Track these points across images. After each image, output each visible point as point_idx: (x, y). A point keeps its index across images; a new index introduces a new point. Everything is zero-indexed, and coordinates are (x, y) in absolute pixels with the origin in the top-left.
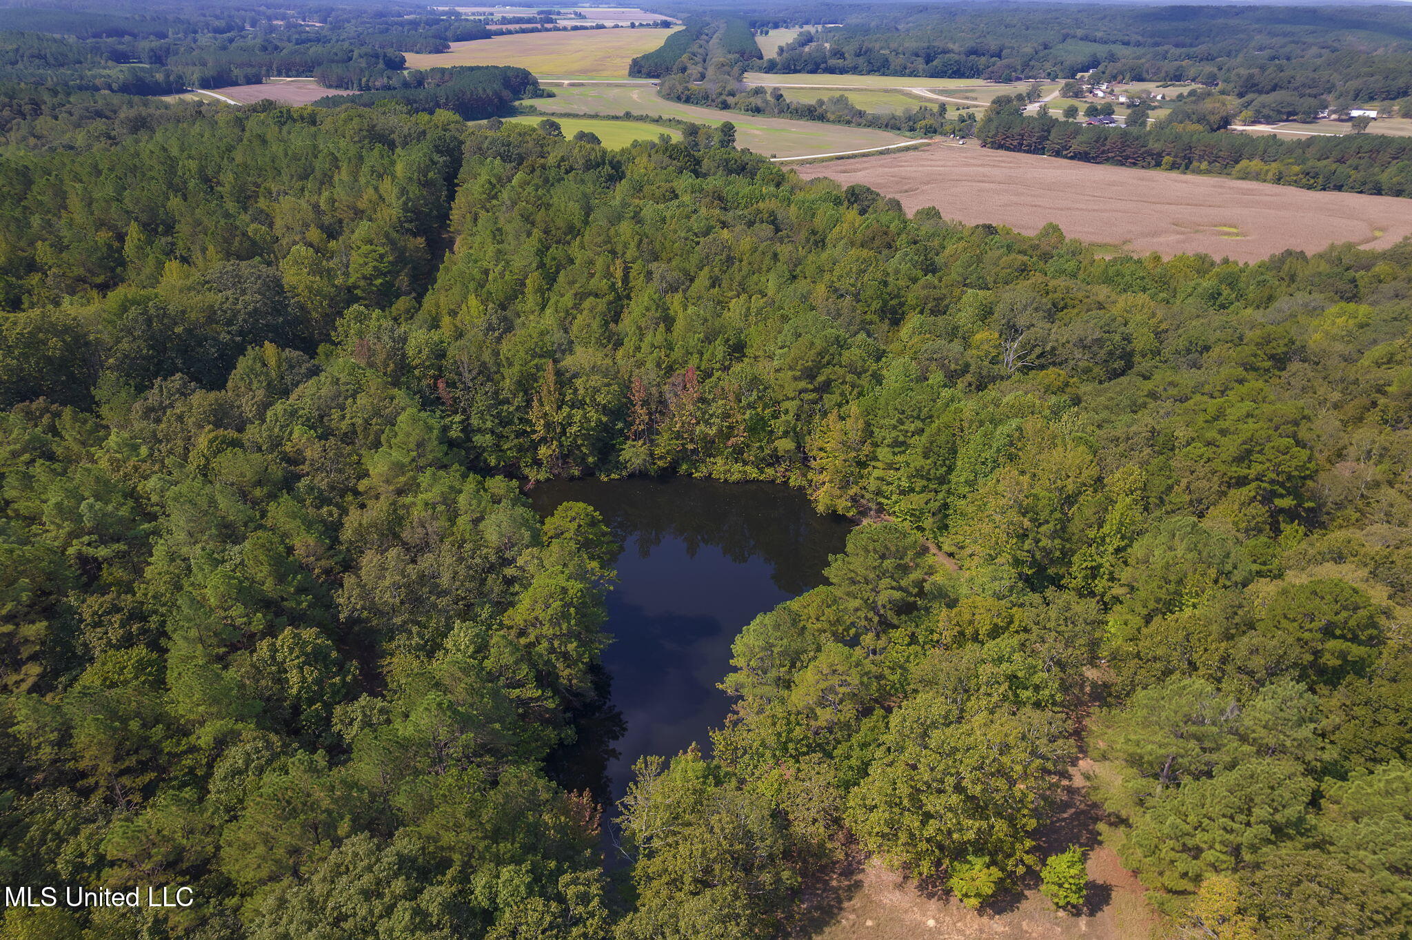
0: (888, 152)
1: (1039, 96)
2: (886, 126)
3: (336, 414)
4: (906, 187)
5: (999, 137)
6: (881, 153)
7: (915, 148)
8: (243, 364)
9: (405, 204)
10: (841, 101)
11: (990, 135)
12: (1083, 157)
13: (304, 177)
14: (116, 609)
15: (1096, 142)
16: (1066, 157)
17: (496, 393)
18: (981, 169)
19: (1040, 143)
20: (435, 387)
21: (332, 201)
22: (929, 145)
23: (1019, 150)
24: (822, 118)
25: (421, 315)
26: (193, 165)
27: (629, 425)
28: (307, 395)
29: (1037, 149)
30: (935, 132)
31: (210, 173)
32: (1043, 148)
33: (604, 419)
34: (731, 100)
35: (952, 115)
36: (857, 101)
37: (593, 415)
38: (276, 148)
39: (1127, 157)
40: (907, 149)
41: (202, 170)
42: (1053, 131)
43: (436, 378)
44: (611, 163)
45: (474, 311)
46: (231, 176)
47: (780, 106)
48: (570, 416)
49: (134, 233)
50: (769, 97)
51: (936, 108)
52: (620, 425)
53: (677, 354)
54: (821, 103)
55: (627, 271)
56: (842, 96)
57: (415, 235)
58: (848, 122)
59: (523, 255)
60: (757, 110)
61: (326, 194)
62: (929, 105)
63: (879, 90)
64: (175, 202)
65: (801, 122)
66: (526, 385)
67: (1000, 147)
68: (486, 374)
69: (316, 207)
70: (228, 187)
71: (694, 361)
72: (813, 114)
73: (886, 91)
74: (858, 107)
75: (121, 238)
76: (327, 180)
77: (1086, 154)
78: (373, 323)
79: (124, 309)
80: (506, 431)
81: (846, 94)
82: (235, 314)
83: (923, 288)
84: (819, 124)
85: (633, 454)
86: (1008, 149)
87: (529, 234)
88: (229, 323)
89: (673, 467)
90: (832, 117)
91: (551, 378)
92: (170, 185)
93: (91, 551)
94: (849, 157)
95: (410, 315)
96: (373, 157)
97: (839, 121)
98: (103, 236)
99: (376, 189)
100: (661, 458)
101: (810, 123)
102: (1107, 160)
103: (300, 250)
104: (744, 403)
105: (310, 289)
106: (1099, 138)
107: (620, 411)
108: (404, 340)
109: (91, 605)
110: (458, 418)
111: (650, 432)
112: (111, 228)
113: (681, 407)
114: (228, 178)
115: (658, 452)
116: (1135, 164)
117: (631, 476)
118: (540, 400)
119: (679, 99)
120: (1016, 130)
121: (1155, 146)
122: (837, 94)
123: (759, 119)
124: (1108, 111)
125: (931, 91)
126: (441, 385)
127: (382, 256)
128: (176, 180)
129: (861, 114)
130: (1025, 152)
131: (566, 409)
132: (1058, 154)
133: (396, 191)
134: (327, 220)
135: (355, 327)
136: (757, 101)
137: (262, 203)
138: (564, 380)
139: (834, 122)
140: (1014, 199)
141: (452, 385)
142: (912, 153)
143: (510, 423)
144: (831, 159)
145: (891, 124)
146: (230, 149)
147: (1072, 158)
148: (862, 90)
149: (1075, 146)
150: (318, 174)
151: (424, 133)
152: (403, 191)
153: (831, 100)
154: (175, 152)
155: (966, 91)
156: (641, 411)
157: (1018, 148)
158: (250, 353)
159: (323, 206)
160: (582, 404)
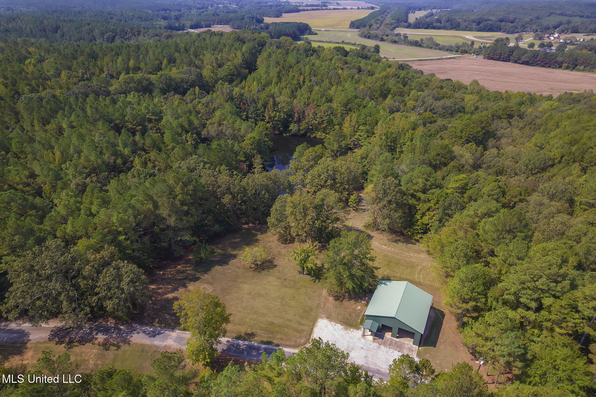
0: (442, 59)
1: (522, 39)
2: (447, 50)
3: (211, 104)
4: (442, 72)
5: (491, 54)
6: (439, 59)
7: (454, 58)
8: (189, 92)
9: (243, 59)
10: (431, 39)
11: (488, 53)
12: (526, 63)
13: (214, 50)
14: (155, 127)
15: (533, 57)
16: (519, 63)
17: (256, 107)
18: (478, 67)
19: (508, 57)
20: (240, 104)
21: (222, 57)
22: (461, 57)
23: (499, 60)
24: (420, 46)
25: (240, 85)
26: (183, 45)
27: (293, 119)
28: (204, 100)
29: (507, 60)
30: (466, 52)
31: (187, 48)
32: (510, 59)
33: (286, 116)
34: (385, 38)
35: (476, 46)
36: (438, 40)
37: (282, 114)
38: (208, 41)
39: (546, 64)
40: (450, 58)
41: (185, 47)
42: (515, 52)
43: (240, 102)
44: (313, 50)
45: (255, 86)
46: (193, 49)
47: (406, 41)
48: (276, 114)
49: (165, 62)
50: (402, 37)
51: (470, 43)
52: (290, 119)
53: (310, 100)
54: (422, 40)
55: (304, 79)
56: (431, 37)
57: (245, 69)
58: (431, 48)
59: (273, 72)
60: (395, 42)
61: (220, 55)
62: (467, 42)
63: (451, 36)
64: (177, 54)
65: (411, 47)
66: (265, 106)
67: (492, 59)
68: (254, 101)
69: (217, 59)
70: (192, 51)
71: (315, 103)
72: (417, 44)
73: (454, 37)
74: (437, 42)
75: (161, 64)
76: (221, 51)
77: (528, 62)
78: (225, 86)
79: (161, 76)
80: (258, 118)
81: (433, 37)
82: (188, 81)
83: (397, 88)
84: (418, 48)
85: (293, 127)
86: (494, 60)
87: (277, 67)
88: (187, 83)
89: (306, 133)
90: (425, 45)
91: (271, 103)
92: (176, 50)
93: (151, 117)
94: (424, 60)
95: (236, 86)
96: (237, 44)
97: (428, 47)
98: (158, 62)
99: (235, 54)
100: (302, 130)
101: (415, 47)
102: (537, 65)
103: (209, 67)
104: (326, 114)
105: (210, 76)
106: (534, 55)
107: (290, 115)
108: (233, 91)
109: (150, 125)
110: (245, 113)
111: (299, 121)
112: (160, 60)
113: (309, 115)
114: (192, 49)
115: (301, 128)
116: (549, 67)
117: (293, 135)
118: (268, 110)
119: (365, 37)
120: (499, 52)
121: (560, 59)
122: (429, 37)
123: (395, 46)
124: (550, 45)
125: (474, 37)
126: (241, 104)
127: (231, 69)
128: (178, 49)
129: (437, 45)
130: (502, 61)
131: (275, 112)
132: (516, 62)
133: (241, 54)
134: (219, 62)
135: (220, 86)
136: (396, 39)
137: (201, 57)
138: (275, 104)
139: (425, 47)
140: (485, 77)
141: (244, 104)
142: (452, 60)
143: (260, 116)
144: (417, 60)
145: (449, 49)
146: (194, 41)
147: (522, 64)
148: (446, 36)
149: (524, 59)
150: (219, 49)
151: (255, 39)
152: (243, 54)
153: (426, 39)
154: (179, 42)
155: (490, 37)
156: (296, 115)
157: (498, 59)
158: (191, 89)
159: (219, 58)
160: (280, 112)
